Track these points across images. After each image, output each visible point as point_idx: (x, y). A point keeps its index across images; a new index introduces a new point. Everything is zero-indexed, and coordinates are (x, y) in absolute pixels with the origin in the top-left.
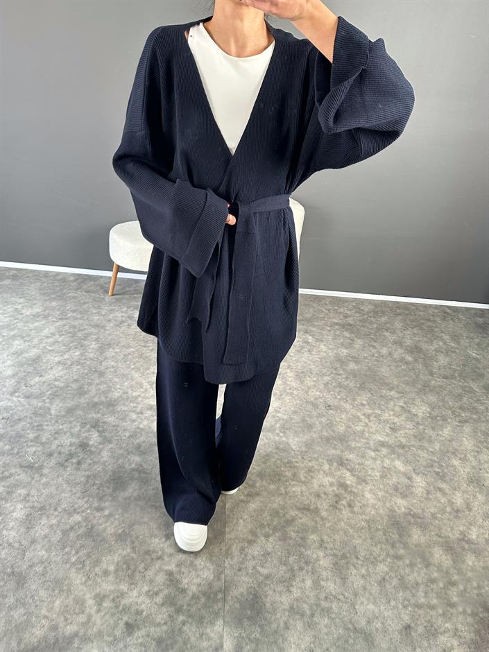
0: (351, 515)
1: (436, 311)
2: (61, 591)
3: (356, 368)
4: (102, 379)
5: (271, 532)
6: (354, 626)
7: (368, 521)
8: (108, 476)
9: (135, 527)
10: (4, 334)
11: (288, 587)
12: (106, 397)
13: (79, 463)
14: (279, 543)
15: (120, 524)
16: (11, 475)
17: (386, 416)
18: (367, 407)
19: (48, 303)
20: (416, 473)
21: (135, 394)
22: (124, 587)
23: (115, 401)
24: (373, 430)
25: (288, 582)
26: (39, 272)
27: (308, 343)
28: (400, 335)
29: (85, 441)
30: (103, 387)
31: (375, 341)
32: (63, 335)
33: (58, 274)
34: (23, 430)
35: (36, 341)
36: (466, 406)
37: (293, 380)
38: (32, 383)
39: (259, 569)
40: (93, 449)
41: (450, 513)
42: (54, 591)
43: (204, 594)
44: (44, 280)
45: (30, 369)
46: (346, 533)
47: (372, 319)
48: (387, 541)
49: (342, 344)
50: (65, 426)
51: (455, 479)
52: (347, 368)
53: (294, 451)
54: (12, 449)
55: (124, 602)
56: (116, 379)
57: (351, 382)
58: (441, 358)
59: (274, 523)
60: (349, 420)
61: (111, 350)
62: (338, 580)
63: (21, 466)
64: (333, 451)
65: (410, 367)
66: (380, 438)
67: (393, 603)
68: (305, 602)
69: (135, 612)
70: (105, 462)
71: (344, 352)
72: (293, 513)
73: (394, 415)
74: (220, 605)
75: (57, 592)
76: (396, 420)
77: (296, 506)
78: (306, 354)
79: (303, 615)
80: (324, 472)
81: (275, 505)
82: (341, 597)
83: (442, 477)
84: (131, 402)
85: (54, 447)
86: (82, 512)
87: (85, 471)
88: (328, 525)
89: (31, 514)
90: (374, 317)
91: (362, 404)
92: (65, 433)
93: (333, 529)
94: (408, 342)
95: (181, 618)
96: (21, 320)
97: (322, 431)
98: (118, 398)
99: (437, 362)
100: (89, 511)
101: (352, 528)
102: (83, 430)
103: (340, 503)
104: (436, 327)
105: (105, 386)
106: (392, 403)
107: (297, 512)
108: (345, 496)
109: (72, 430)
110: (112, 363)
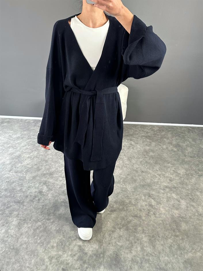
0: (155, 218)
1: (185, 129)
2: (34, 255)
3: (153, 154)
4: (47, 164)
5: (121, 227)
6: (160, 267)
7: (162, 221)
8: (51, 205)
9: (64, 227)
10: (6, 146)
11: (130, 250)
12: (49, 171)
13: (39, 200)
14: (125, 231)
15: (57, 226)
16: (11, 206)
17: (167, 175)
18: (159, 171)
19: (23, 132)
20: (181, 199)
21: (61, 169)
22: (60, 253)
23: (53, 172)
24: (162, 181)
25: (130, 249)
26: (19, 119)
27: (132, 145)
28: (171, 139)
29: (41, 190)
30: (47, 167)
31: (160, 143)
32: (29, 145)
33: (26, 120)
34: (15, 187)
35: (18, 148)
36: (200, 169)
37: (127, 161)
38: (18, 166)
39: (118, 243)
40: (45, 194)
41: (197, 216)
42: (31, 255)
43: (95, 255)
44: (21, 122)
45: (17, 160)
46: (153, 226)
47: (158, 133)
48: (171, 229)
49: (147, 145)
50: (32, 184)
51: (199, 201)
52: (149, 155)
53: (129, 191)
54: (11, 195)
55: (61, 260)
56: (53, 163)
57: (151, 161)
58: (189, 149)
59: (123, 223)
60: (152, 177)
62: (151, 247)
63: (15, 202)
64: (146, 191)
65: (176, 153)
66: (165, 184)
67: (176, 256)
68: (138, 257)
69: (66, 263)
70: (50, 199)
71: (147, 148)
72: (131, 218)
73: (170, 174)
74: (102, 259)
76: (171, 176)
77: (131, 215)
78: (132, 150)
79: (137, 263)
80: (143, 200)
81: (123, 215)
82: (153, 254)
83: (193, 200)
84: (59, 173)
85: (28, 193)
86: (41, 221)
87: (42, 203)
88: (146, 223)
89: (20, 223)
90: (159, 133)
91: (157, 170)
92: (33, 187)
93: (148, 225)
94: (174, 143)
95: (86, 266)
96: (12, 140)
97: (140, 182)
99: (187, 150)
101: (156, 224)
102: (40, 185)
103: (150, 213)
104: (186, 136)
105: (48, 166)
106: (169, 169)
107: (132, 218)
108: (152, 210)
109: (36, 186)
110: (51, 156)
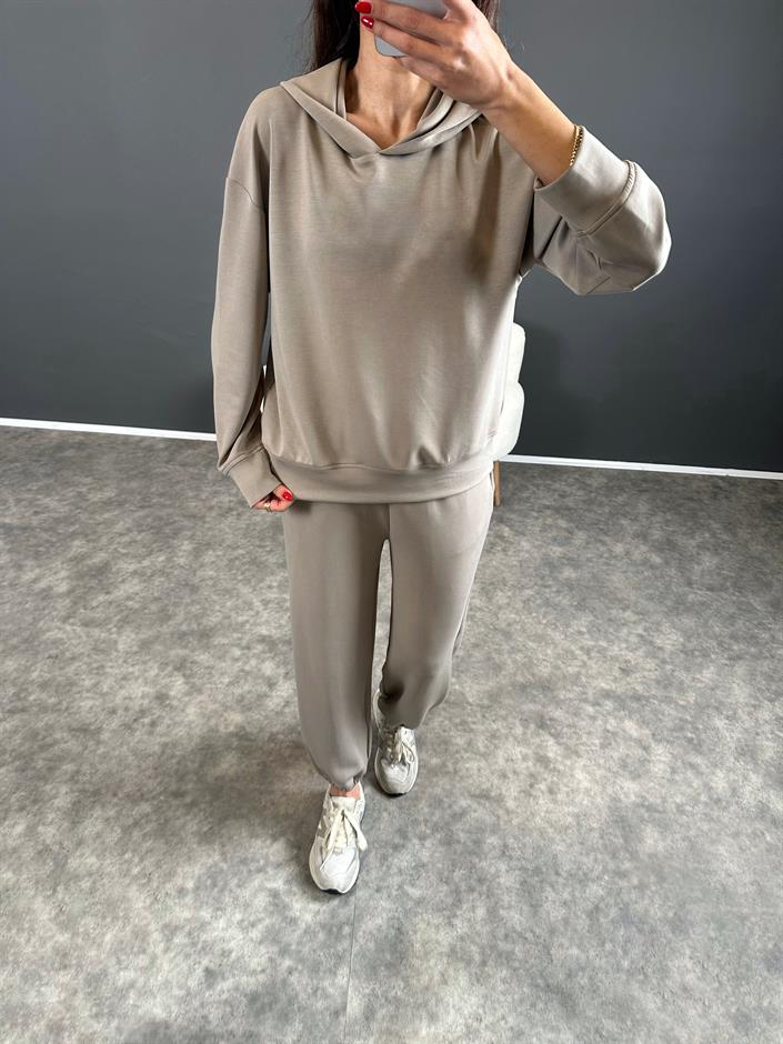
0: (551, 806)
1: (702, 484)
2: (116, 918)
3: (573, 576)
4: (195, 597)
5: (428, 831)
6: (545, 980)
7: (577, 816)
8: (193, 744)
9: (227, 823)
10: (60, 531)
11: (449, 918)
12: (199, 625)
13: (153, 724)
14: (441, 849)
15: (206, 818)
16: (55, 742)
17: (615, 650)
18: (587, 636)
19: (125, 484)
20: (656, 741)
21: (240, 619)
22: (206, 914)
23: (211, 629)
24: (592, 672)
25: (449, 911)
26: (117, 436)
27: (501, 537)
28: (645, 522)
29: (164, 691)
30: (195, 609)
31: (606, 534)
32: (144, 531)
33: (143, 439)
34: (76, 675)
35: (104, 540)
36: (741, 633)
38: (94, 604)
39: (411, 890)
40: (175, 703)
41: (706, 804)
42: (104, 918)
43: (323, 926)
44: (122, 448)
45: (93, 583)
46: (542, 833)
47: (604, 499)
48: (605, 847)
49: (555, 539)
50: (136, 667)
51: (717, 750)
52: (560, 576)
53: (471, 705)
54: (60, 703)
55: (204, 937)
56: (215, 598)
57: (564, 597)
58: (706, 559)
59: (434, 819)
60: (558, 656)
61: (211, 552)
62: (526, 908)
63: (71, 729)
64: (532, 706)
65: (658, 573)
66: (603, 685)
67: (608, 946)
68: (473, 942)
69: (220, 952)
70: (191, 722)
71: (557, 551)
72: (464, 803)
73: (627, 648)
74: (346, 944)
75: (108, 920)
76: (630, 656)
77: (469, 792)
78: (500, 555)
79: (469, 962)
80: (515, 738)
81: (438, 791)
82: (529, 935)
83: (697, 747)
84: (235, 631)
85: (118, 700)
86: (154, 798)
87: (161, 736)
88: (515, 822)
89: (79, 802)
90: (607, 496)
91: (580, 633)
92: (137, 678)
93: (523, 829)
94: (657, 534)
95: (287, 963)
96: (86, 509)
97: (515, 675)
98: (216, 625)
99: (698, 564)
100: (162, 798)
101: (552, 826)
102: (163, 674)
103: (537, 786)
104: (702, 510)
105: (198, 607)
106: (625, 630)
107: (469, 802)
108: (546, 776)
109: (147, 674)
110: (211, 573)
